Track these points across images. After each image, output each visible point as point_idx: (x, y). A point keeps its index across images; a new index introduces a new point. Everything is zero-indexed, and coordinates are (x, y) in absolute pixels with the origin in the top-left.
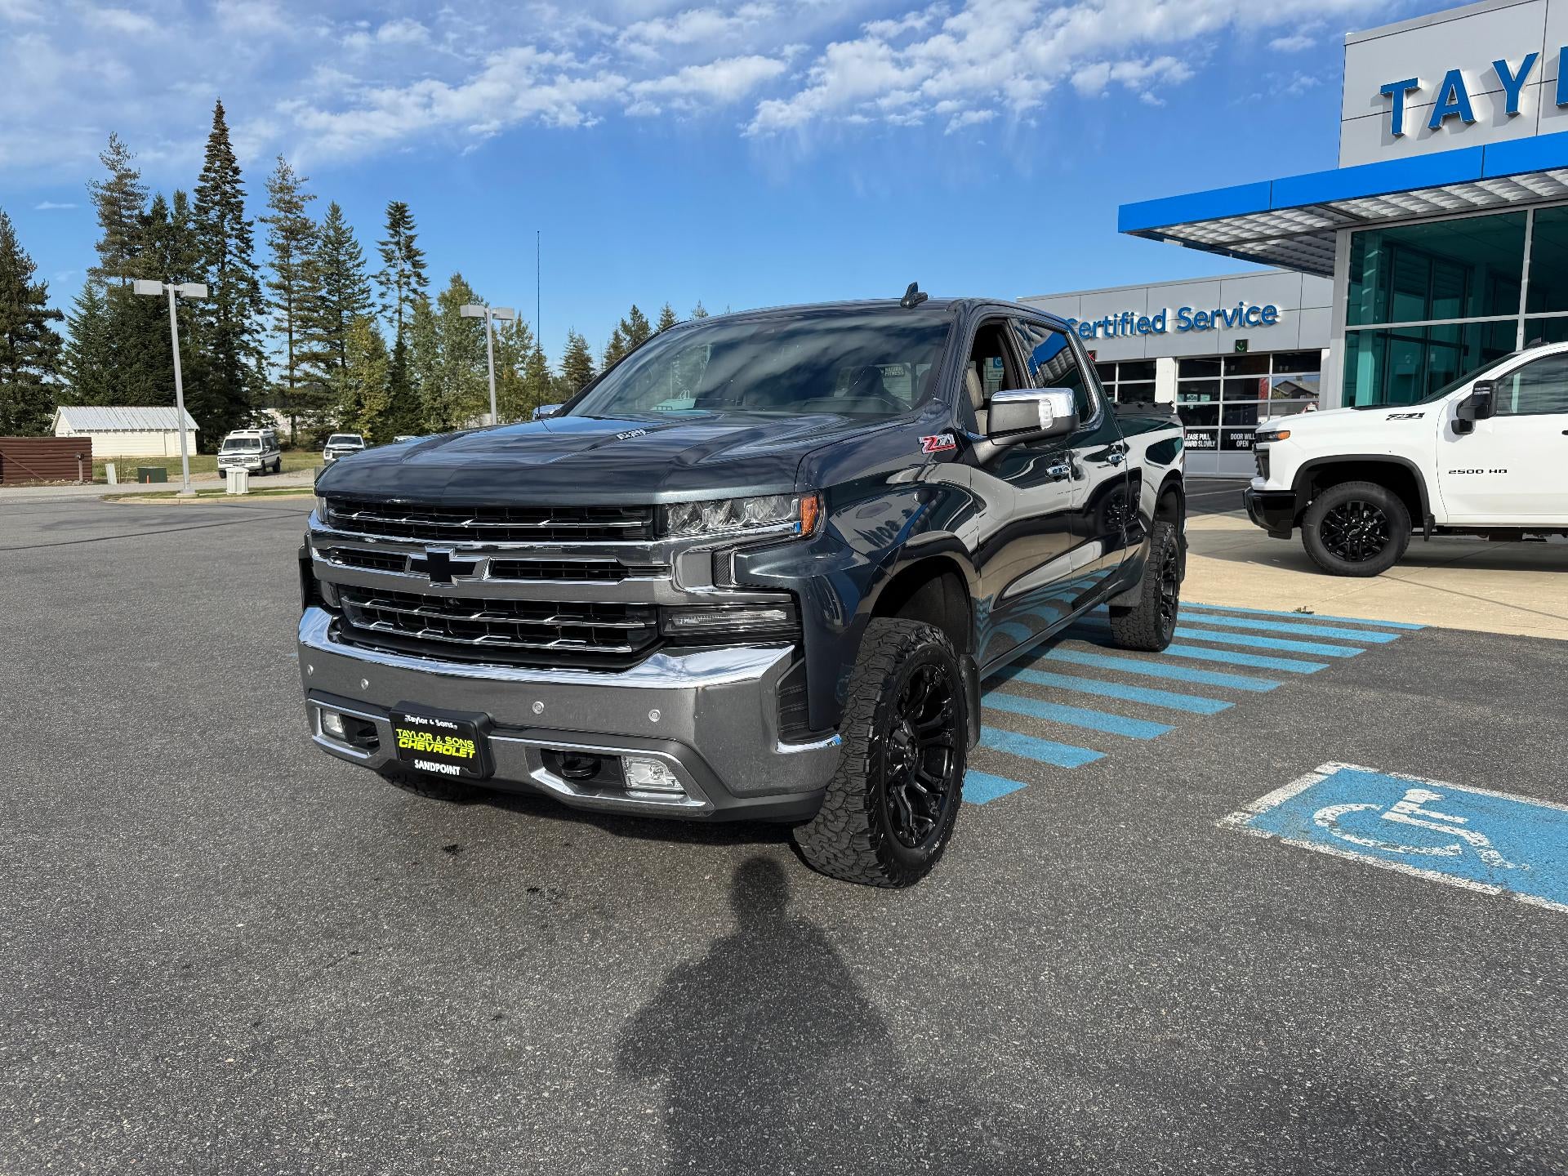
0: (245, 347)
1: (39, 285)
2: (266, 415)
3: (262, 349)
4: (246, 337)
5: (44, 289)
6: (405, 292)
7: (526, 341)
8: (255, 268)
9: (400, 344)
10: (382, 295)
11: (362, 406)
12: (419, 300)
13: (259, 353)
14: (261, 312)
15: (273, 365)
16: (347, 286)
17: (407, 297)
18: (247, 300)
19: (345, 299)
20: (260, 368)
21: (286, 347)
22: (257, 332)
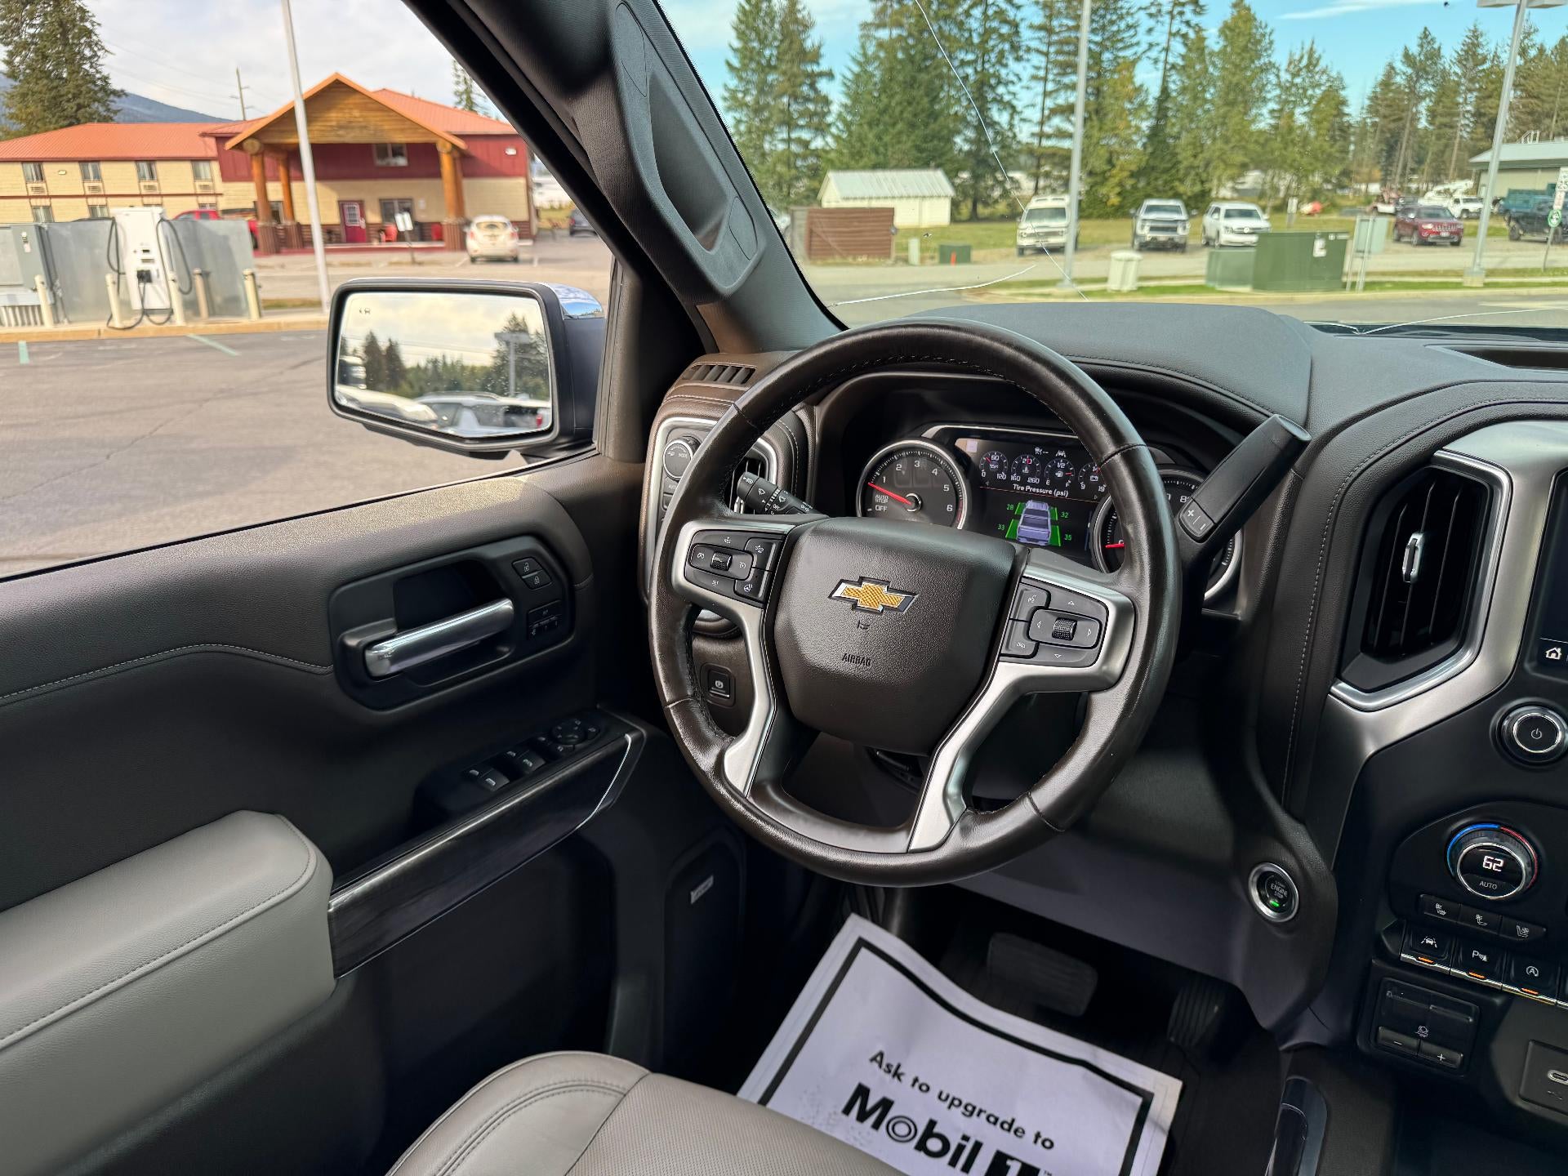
0: (999, 100)
1: (816, 44)
2: (1011, 179)
3: (1015, 102)
4: (1001, 90)
5: (819, 47)
6: (1177, 25)
7: (1317, 77)
8: (1019, 7)
9: (1165, 90)
10: (1150, 31)
11: (1113, 166)
12: (1192, 35)
13: (1013, 108)
14: (1018, 59)
15: (1024, 120)
16: (1112, 23)
17: (1178, 32)
18: (1007, 46)
19: (1108, 39)
20: (1011, 126)
21: (1039, 99)
22: (1013, 83)
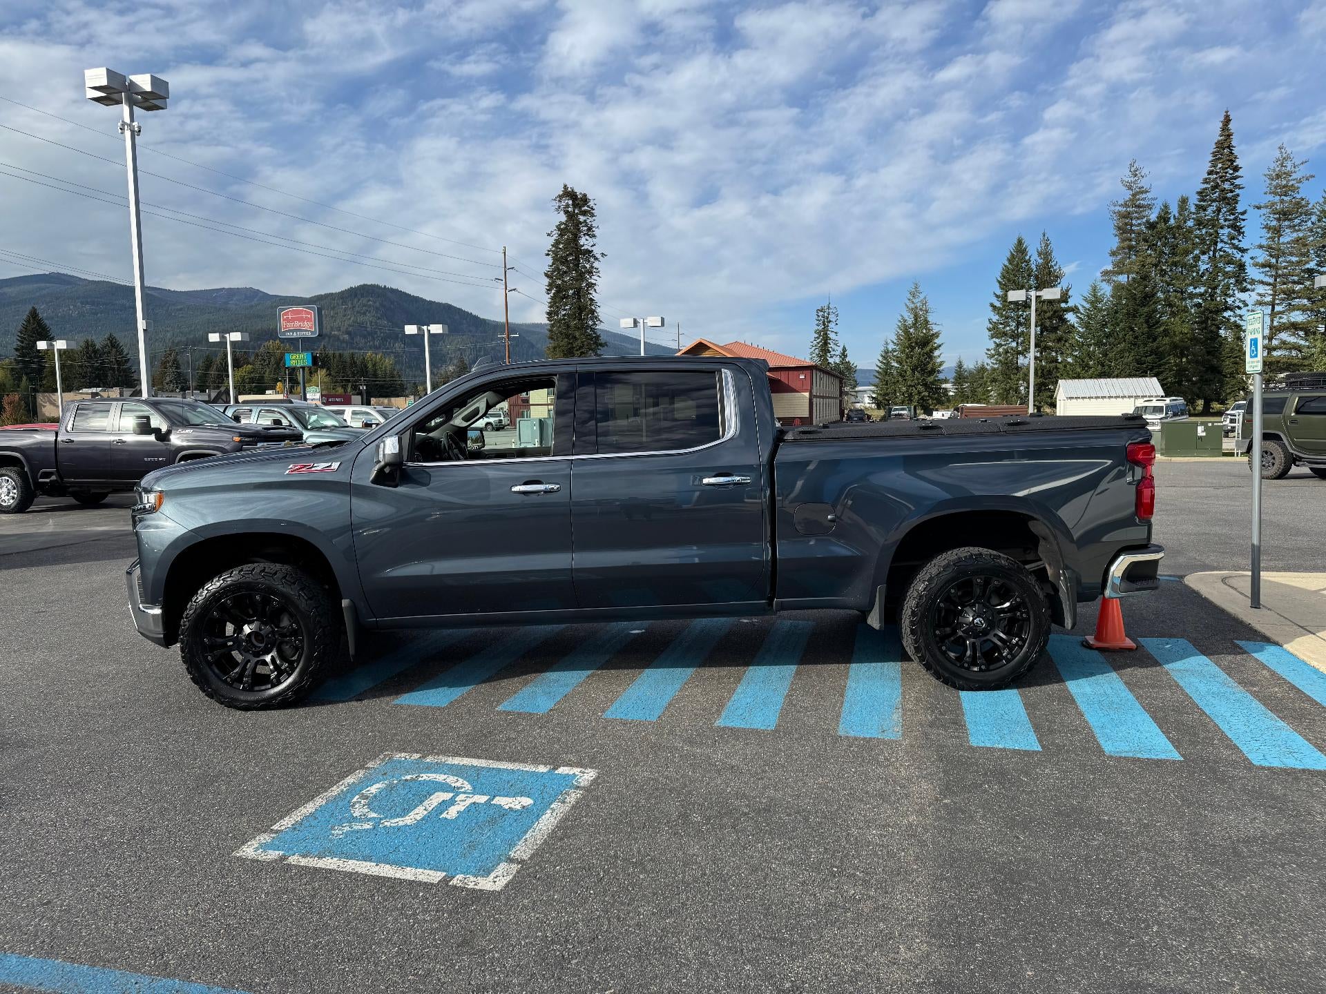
0: (1226, 322)
3: (1240, 323)
4: (1227, 314)
8: (1244, 250)
13: (1239, 327)
18: (1232, 281)
21: (1268, 319)
22: (1239, 308)
